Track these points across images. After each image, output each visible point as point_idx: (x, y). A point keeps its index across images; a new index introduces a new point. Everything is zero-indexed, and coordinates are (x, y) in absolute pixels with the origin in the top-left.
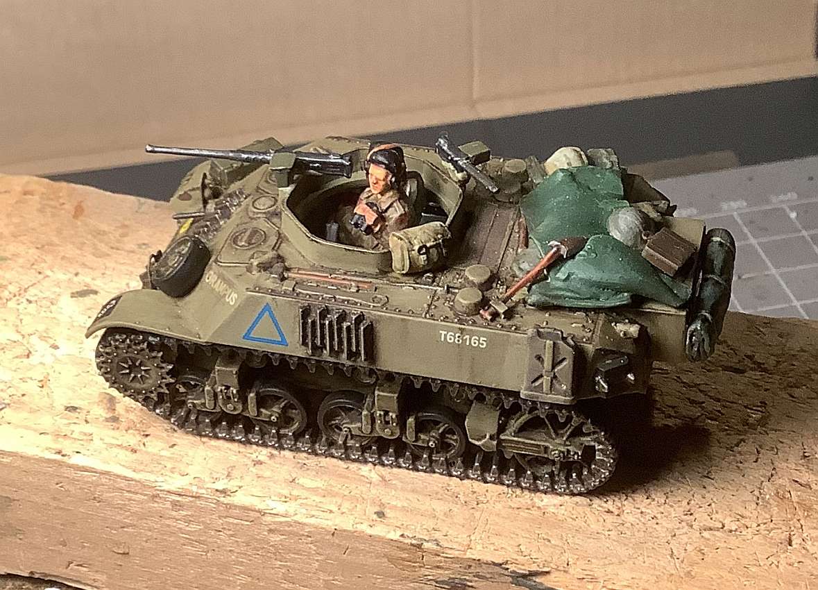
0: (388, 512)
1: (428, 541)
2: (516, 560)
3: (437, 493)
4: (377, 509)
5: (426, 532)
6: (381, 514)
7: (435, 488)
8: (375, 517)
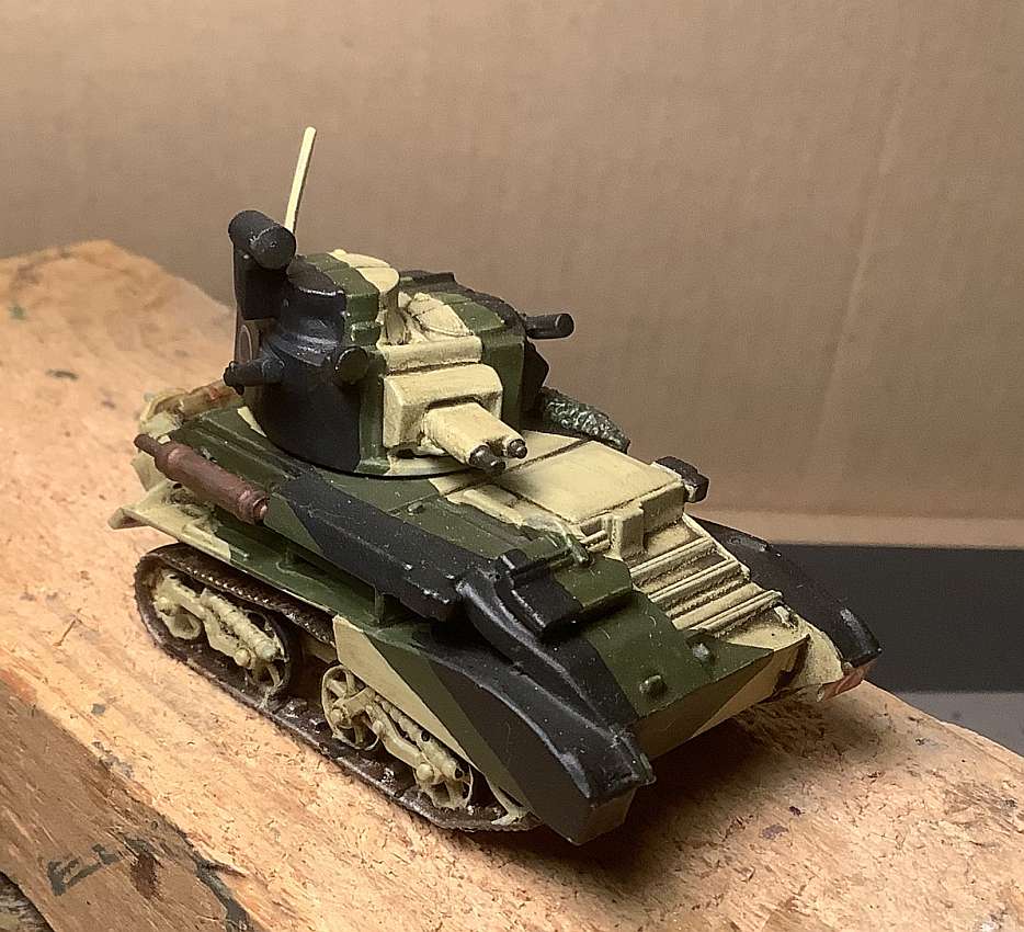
0: (111, 711)
1: (119, 764)
2: (210, 837)
3: (195, 717)
4: (101, 701)
5: (129, 752)
6: (99, 709)
7: (201, 711)
8: (89, 709)
